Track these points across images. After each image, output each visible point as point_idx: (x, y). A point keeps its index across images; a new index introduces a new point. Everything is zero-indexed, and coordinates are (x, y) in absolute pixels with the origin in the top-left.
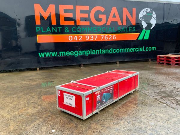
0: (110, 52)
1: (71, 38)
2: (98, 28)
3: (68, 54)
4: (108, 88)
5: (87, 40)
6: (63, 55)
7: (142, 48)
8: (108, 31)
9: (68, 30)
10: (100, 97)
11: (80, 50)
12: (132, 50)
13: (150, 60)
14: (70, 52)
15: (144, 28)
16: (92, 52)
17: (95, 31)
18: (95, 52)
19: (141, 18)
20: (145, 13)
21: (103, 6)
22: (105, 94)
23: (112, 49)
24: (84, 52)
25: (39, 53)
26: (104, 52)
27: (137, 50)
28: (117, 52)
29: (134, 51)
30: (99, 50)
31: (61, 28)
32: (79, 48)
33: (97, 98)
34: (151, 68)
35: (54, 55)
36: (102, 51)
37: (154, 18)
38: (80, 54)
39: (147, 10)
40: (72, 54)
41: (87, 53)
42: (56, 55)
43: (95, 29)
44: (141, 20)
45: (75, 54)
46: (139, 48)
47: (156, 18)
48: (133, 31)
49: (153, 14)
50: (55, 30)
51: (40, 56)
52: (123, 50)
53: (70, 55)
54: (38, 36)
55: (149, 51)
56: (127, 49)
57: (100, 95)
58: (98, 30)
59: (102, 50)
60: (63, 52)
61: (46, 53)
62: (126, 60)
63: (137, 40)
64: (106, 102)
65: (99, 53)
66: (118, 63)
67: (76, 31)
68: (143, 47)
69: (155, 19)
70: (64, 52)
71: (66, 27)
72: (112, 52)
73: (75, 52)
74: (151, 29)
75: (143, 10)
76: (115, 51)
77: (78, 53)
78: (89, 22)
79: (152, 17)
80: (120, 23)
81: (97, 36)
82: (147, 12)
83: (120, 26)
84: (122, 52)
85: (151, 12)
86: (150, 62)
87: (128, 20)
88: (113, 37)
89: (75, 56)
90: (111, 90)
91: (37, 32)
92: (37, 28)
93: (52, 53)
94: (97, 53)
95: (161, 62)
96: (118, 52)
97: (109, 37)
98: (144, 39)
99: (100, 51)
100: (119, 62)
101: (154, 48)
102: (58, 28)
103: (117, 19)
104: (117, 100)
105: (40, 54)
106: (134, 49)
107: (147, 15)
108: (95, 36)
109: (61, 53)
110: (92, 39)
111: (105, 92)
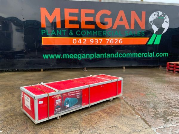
0: (115, 57)
1: (75, 41)
2: (103, 31)
3: (71, 57)
4: (74, 92)
5: (91, 43)
6: (66, 58)
7: (152, 54)
8: (114, 34)
9: (72, 33)
10: (60, 102)
11: (84, 53)
12: (141, 55)
13: (161, 67)
14: (73, 55)
15: (155, 32)
16: (96, 56)
17: (100, 34)
18: (99, 56)
19: (151, 21)
20: (156, 17)
21: (109, 10)
22: (68, 98)
23: (118, 53)
24: (88, 56)
25: (43, 55)
26: (109, 56)
27: (146, 55)
28: (123, 57)
29: (142, 56)
30: (104, 53)
31: (66, 31)
32: (83, 51)
33: (56, 103)
34: (157, 75)
35: (58, 58)
36: (106, 55)
37: (166, 21)
38: (84, 57)
39: (158, 13)
40: (76, 57)
41: (91, 56)
42: (59, 58)
43: (100, 32)
44: (151, 24)
45: (79, 57)
46: (148, 54)
47: (169, 22)
48: (142, 35)
49: (165, 18)
50: (59, 33)
51: (45, 58)
52: (130, 55)
53: (74, 58)
54: (43, 38)
55: (159, 56)
56: (135, 54)
57: (60, 100)
58: (103, 34)
59: (107, 53)
60: (66, 54)
61: (50, 55)
62: (133, 66)
63: (147, 45)
64: (70, 107)
65: (103, 57)
66: (124, 68)
67: (81, 34)
68: (153, 52)
69: (167, 23)
70: (68, 55)
71: (71, 30)
72: (117, 57)
73: (79, 55)
74: (163, 33)
75: (154, 13)
76: (120, 55)
77: (82, 56)
78: (94, 25)
79: (164, 21)
80: (127, 27)
81: (102, 40)
82: (158, 15)
83: (127, 30)
84: (129, 56)
85: (163, 15)
86: (161, 68)
87: (136, 23)
88: (120, 41)
89: (79, 59)
90: (78, 94)
91: (42, 34)
92: (42, 30)
93: (56, 55)
94: (101, 57)
95: (171, 69)
96: (125, 57)
97: (115, 41)
98: (155, 44)
99: (104, 55)
100: (126, 67)
101: (166, 54)
102: (63, 31)
103: (125, 23)
104: (87, 106)
105: (45, 55)
106: (142, 54)
107: (158, 19)
108: (100, 39)
109: (65, 56)
110: (97, 42)
111: (69, 97)
